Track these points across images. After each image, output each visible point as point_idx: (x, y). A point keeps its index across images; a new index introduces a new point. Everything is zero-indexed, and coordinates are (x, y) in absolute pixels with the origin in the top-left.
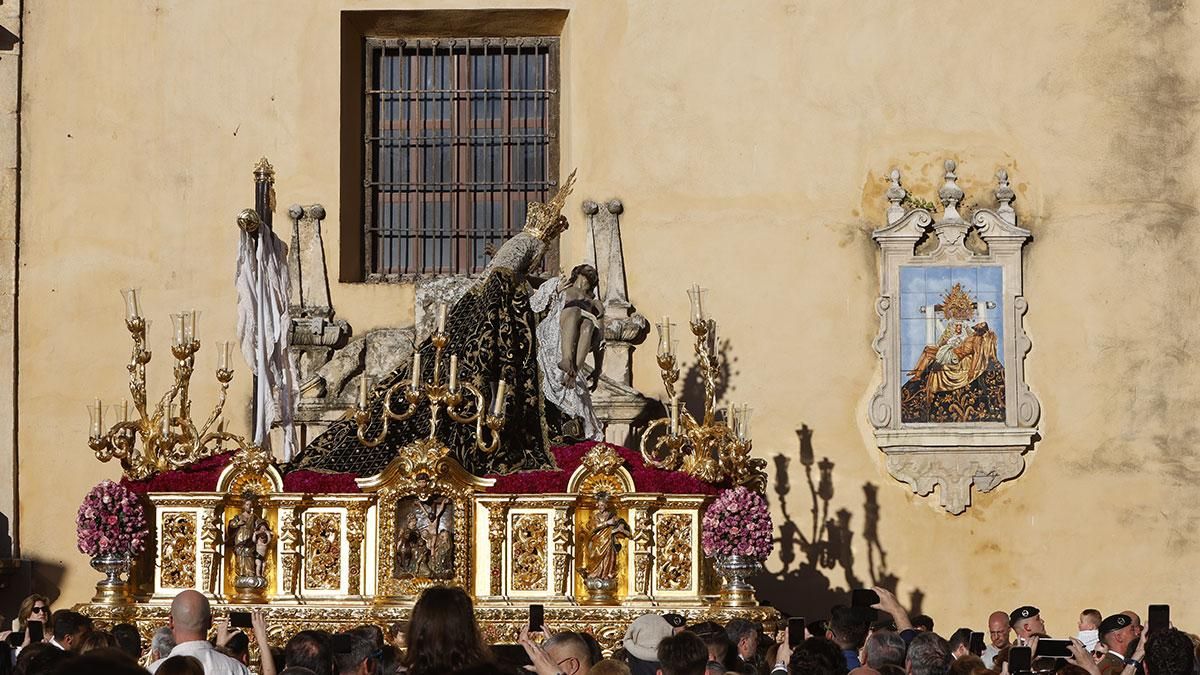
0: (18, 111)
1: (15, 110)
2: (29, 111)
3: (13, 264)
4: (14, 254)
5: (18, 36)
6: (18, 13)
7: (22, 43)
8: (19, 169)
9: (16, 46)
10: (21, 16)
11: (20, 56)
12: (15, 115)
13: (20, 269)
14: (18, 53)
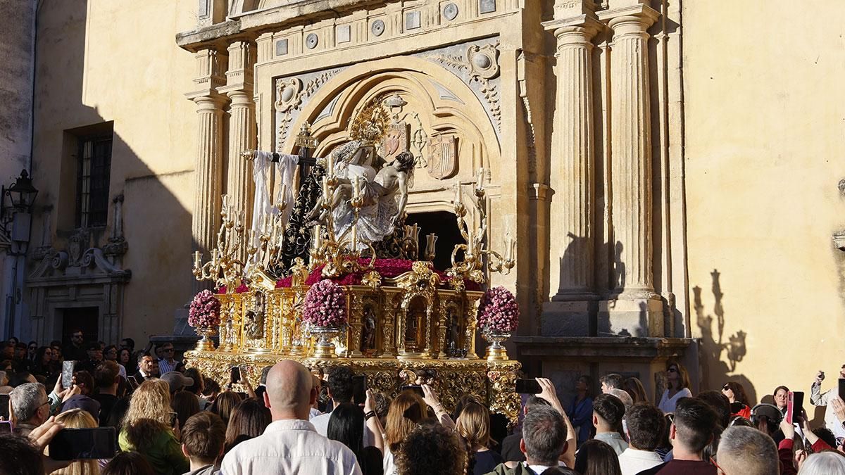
0: (681, 68)
1: (679, 66)
2: (688, 65)
3: (680, 159)
4: (681, 153)
5: (679, 23)
6: (678, 9)
7: (682, 28)
8: (682, 102)
9: (678, 29)
10: (681, 12)
11: (681, 35)
12: (679, 70)
13: (685, 161)
14: (679, 33)
